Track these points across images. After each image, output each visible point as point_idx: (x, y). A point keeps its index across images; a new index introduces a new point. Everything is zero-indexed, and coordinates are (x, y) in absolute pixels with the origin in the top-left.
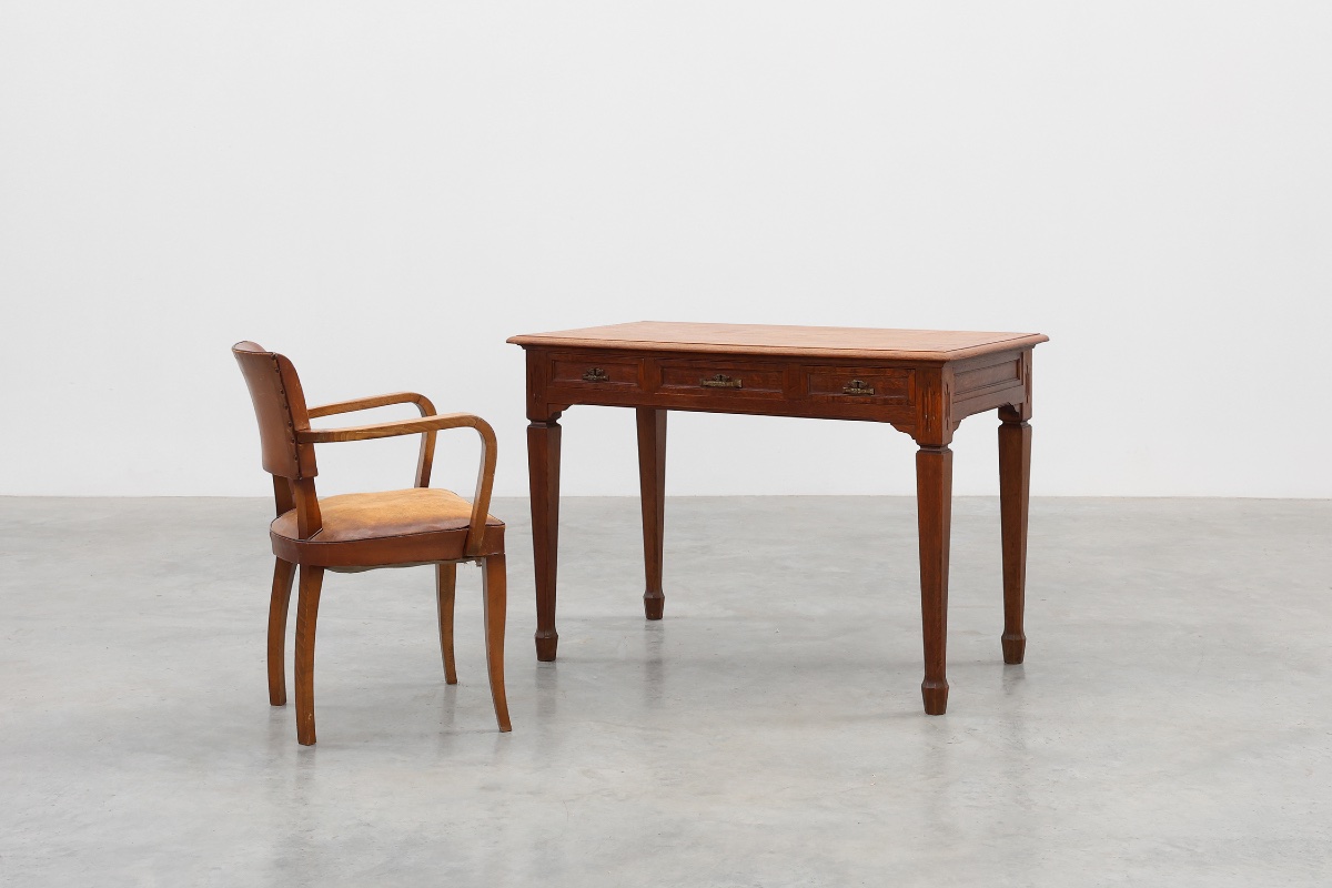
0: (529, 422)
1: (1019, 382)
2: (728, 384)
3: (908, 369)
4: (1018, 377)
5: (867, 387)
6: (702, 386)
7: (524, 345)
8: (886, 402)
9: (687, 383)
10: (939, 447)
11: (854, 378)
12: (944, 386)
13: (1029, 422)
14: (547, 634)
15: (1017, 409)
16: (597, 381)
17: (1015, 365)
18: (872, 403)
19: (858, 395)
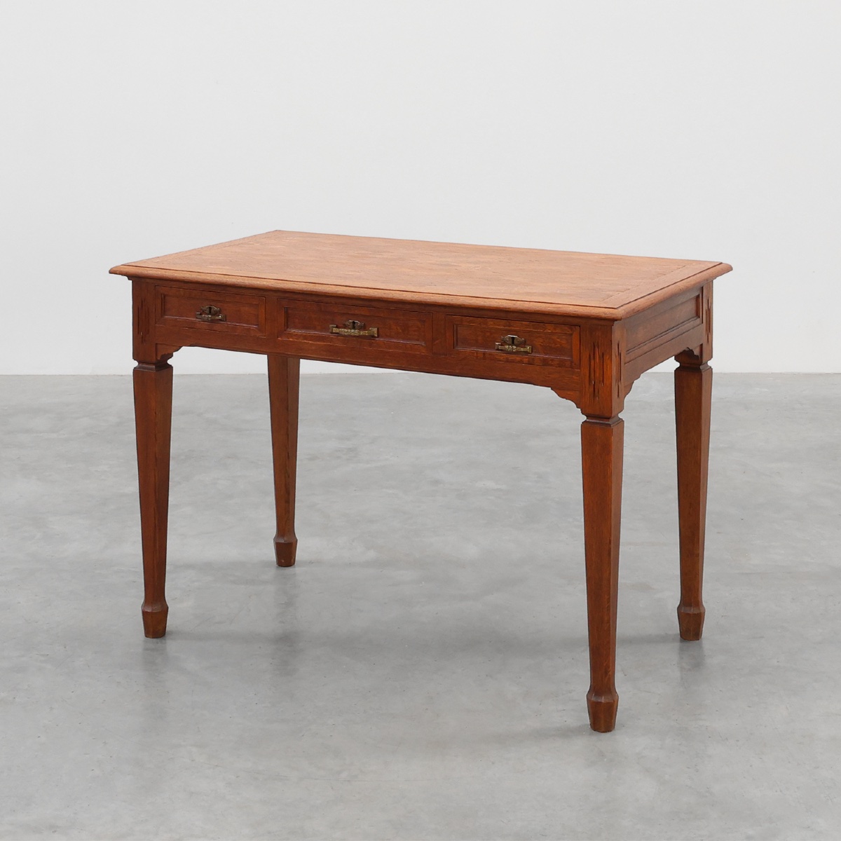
0: (136, 364)
1: (698, 321)
2: (362, 333)
3: (572, 326)
4: (697, 315)
5: (524, 344)
6: (332, 333)
7: (130, 276)
8: (545, 363)
9: (315, 329)
10: (608, 418)
11: (509, 332)
12: (615, 347)
13: (710, 363)
14: (157, 608)
15: (696, 352)
16: (213, 321)
17: (693, 302)
18: (529, 363)
19: (511, 353)
